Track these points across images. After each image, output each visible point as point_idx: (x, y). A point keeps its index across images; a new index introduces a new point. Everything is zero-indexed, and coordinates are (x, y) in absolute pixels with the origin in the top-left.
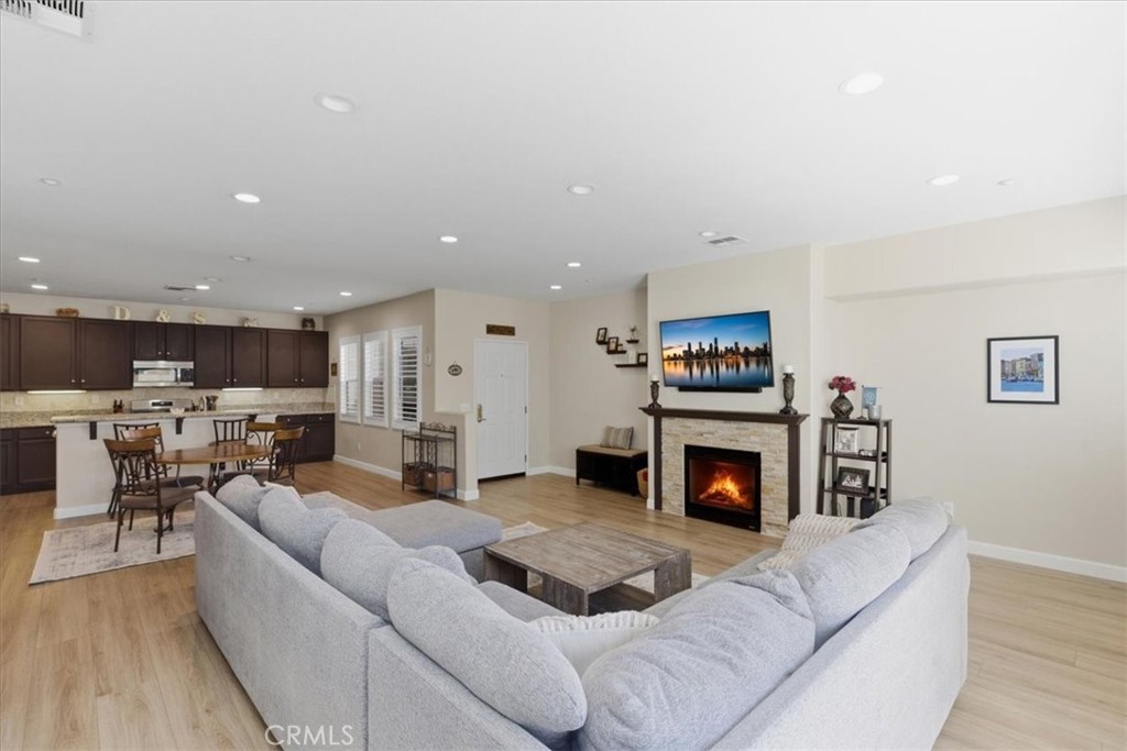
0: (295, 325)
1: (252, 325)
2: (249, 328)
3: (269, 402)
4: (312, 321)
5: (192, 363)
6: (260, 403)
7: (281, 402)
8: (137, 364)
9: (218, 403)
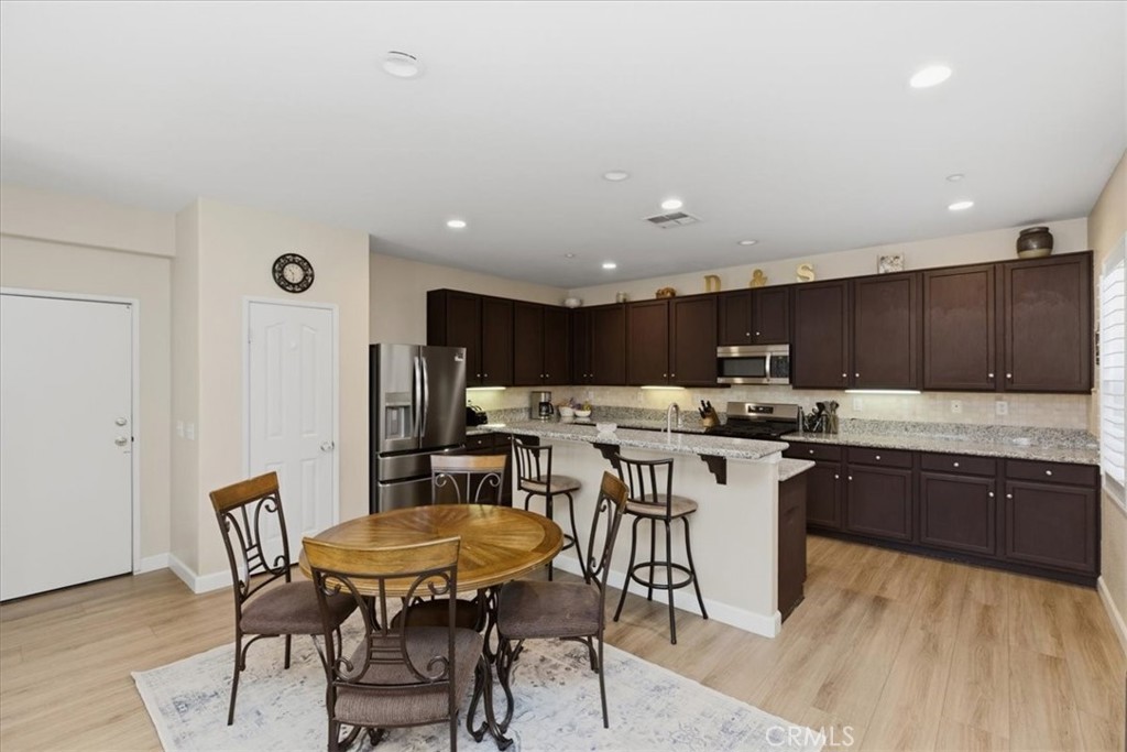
0: (1006, 251)
1: (891, 269)
2: (886, 275)
3: (940, 420)
4: (1045, 237)
5: (787, 347)
6: (919, 419)
7: (968, 421)
8: (721, 352)
9: (840, 413)
